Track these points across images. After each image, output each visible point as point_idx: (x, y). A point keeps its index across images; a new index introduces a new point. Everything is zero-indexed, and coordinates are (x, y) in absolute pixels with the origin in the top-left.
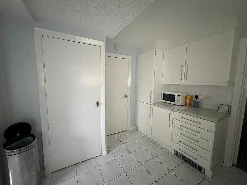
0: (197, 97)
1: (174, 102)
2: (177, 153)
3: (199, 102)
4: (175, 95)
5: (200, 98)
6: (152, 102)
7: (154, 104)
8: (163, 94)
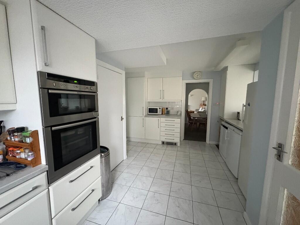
0: (167, 109)
1: (157, 113)
2: (163, 143)
3: (169, 111)
4: (157, 109)
5: (169, 109)
6: (144, 115)
7: (146, 116)
8: (149, 109)
